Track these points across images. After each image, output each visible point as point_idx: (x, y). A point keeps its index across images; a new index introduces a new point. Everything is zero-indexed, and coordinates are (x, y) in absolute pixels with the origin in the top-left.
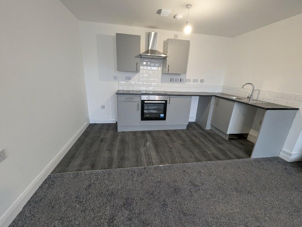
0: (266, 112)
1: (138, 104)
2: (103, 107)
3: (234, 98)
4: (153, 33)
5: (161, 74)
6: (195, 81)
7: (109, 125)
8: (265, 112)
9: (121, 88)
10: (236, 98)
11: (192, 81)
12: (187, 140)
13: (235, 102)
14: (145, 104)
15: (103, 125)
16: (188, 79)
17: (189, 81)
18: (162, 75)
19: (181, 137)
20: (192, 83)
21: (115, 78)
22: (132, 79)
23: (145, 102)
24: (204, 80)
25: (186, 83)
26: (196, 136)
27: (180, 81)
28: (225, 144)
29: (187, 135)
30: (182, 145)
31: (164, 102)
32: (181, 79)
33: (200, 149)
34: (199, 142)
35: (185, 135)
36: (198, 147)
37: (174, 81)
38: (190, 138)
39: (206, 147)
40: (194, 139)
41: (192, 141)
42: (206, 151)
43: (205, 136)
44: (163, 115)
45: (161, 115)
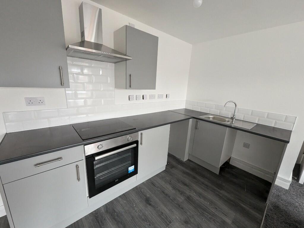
6: (160, 97)
11: (157, 97)
12: (181, 201)
14: (94, 163)
16: (152, 95)
17: (154, 97)
19: (169, 197)
20: (157, 100)
23: (97, 158)
26: (185, 185)
27: (143, 99)
28: (224, 184)
29: (174, 188)
30: (185, 223)
31: (135, 145)
32: (143, 96)
33: (214, 220)
34: (198, 198)
35: (171, 188)
36: (208, 214)
37: (134, 100)
38: (182, 193)
39: (216, 208)
40: (188, 192)
41: (189, 199)
42: (223, 219)
43: (194, 178)
44: (133, 166)
45: (129, 168)
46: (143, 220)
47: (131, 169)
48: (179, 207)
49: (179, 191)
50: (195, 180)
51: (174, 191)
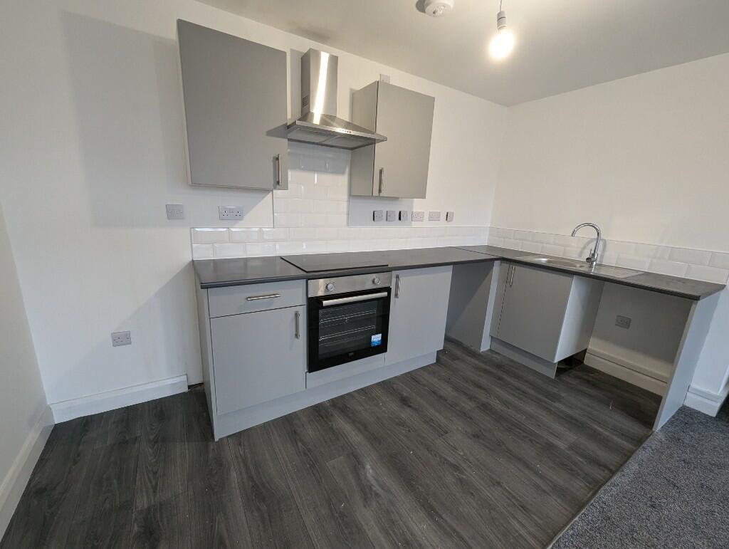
0: (694, 305)
1: (297, 315)
2: (121, 339)
3: (544, 260)
4: (325, 58)
5: (345, 196)
6: (434, 217)
7: (159, 409)
8: (691, 306)
9: (205, 253)
10: (549, 262)
11: (426, 217)
12: (469, 408)
13: (575, 277)
14: (321, 311)
15: (129, 415)
16: (418, 213)
17: (420, 217)
18: (349, 201)
19: (446, 400)
20: (426, 224)
21: (174, 213)
22: (246, 217)
23: (325, 303)
24: (453, 213)
25: (414, 224)
26: (480, 387)
27: (400, 219)
28: (563, 395)
29: (456, 388)
30: (474, 436)
31: (385, 294)
32: (400, 213)
33: (531, 440)
34: (504, 408)
35: (450, 389)
36: (521, 432)
37: (382, 220)
38: (471, 398)
39: (539, 425)
40: (483, 397)
41: (485, 407)
42: (550, 440)
43: (500, 378)
44: (380, 335)
45: (373, 337)
46: (397, 424)
47: (376, 338)
48: (464, 415)
49: (466, 394)
50: (499, 382)
51: (456, 394)
